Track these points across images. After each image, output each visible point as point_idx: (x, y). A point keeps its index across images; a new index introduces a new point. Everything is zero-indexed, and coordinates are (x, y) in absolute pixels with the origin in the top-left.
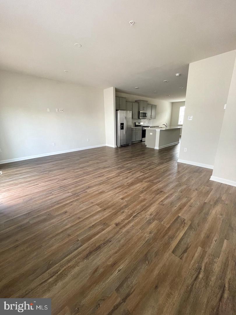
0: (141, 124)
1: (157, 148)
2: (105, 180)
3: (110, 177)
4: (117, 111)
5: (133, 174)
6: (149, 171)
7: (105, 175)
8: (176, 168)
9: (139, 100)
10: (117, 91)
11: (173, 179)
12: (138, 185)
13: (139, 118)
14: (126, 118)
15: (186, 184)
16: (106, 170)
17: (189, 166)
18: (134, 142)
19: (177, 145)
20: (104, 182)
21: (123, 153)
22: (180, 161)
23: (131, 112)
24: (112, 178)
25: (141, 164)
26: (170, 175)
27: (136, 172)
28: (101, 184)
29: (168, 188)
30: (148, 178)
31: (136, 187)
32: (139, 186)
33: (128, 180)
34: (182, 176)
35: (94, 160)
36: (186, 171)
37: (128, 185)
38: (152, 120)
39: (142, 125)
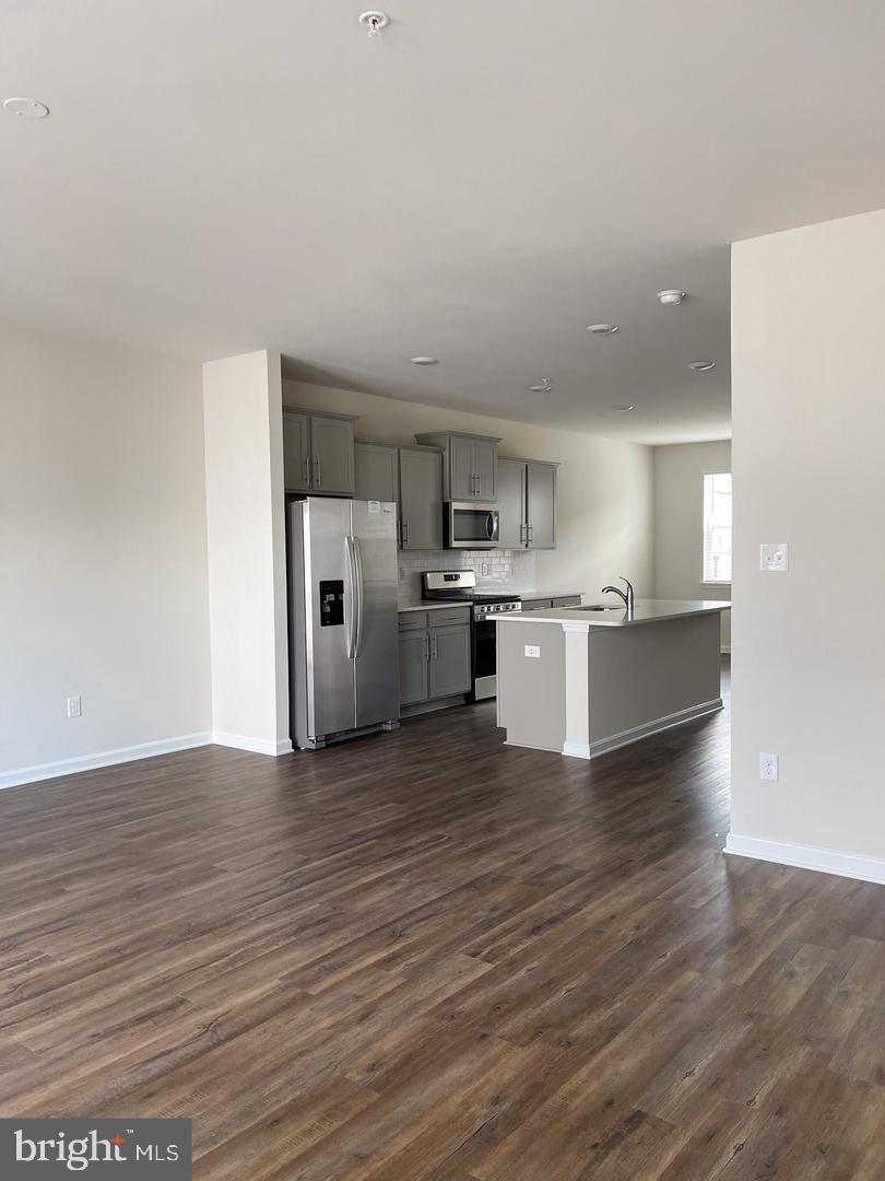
0: (461, 583)
1: (577, 746)
2: (191, 1049)
3: (228, 1016)
4: (295, 504)
5: (414, 976)
6: (535, 938)
7: (194, 1000)
8: (721, 905)
9: (441, 434)
10: (293, 374)
11: (708, 997)
12: (457, 1071)
13: (446, 545)
14: (357, 546)
15: (808, 1039)
16: (202, 954)
17: (811, 885)
18: (417, 705)
19: (708, 720)
20: (178, 1066)
21: (337, 799)
22: (740, 844)
23: (392, 507)
24: (247, 1029)
25: (471, 884)
26: (682, 962)
27: (435, 958)
28: (155, 1086)
29: (685, 1085)
30: (525, 1000)
31: (443, 1099)
32: (461, 1084)
33: (379, 1036)
34: (771, 965)
35: (110, 869)
36: (794, 928)
37: (378, 1086)
38: (534, 552)
39: (469, 592)
